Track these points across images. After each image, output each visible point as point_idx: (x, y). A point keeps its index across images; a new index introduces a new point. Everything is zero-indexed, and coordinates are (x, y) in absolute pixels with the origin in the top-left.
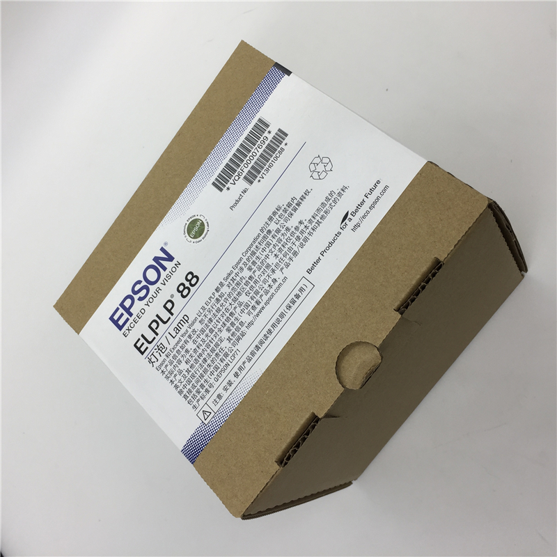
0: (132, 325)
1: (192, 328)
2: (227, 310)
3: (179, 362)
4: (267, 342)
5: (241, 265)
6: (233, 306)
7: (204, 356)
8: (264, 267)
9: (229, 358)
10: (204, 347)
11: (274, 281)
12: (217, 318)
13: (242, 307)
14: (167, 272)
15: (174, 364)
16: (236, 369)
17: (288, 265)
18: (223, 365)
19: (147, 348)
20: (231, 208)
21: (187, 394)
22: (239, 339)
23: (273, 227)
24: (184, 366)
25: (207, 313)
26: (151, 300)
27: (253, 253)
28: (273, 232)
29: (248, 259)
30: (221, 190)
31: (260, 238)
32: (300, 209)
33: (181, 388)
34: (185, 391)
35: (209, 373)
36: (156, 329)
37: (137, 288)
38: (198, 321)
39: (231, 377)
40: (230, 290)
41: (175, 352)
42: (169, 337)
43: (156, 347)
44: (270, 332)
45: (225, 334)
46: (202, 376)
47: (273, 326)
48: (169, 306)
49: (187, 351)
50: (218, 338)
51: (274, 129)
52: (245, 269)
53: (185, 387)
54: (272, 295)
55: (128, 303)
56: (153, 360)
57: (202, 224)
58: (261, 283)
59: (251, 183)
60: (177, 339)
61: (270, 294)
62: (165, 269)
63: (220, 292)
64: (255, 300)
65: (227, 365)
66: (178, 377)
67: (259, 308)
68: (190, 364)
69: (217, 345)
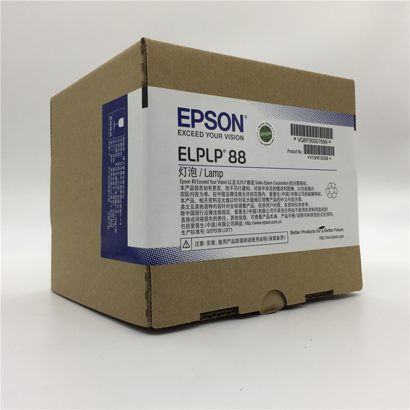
0: (188, 133)
1: (220, 185)
2: (244, 199)
3: (197, 195)
4: (248, 244)
5: (269, 186)
6: (248, 202)
7: (212, 210)
8: (277, 202)
9: (224, 228)
10: (217, 204)
11: (276, 216)
12: (236, 197)
13: (252, 209)
14: (233, 133)
15: (193, 191)
16: (222, 238)
17: (286, 217)
18: (218, 227)
19: (185, 160)
20: (289, 150)
21: (185, 219)
22: (237, 224)
23: (296, 188)
24: (197, 199)
25: (233, 187)
26: (212, 135)
27: (278, 189)
28: (293, 191)
29: (274, 188)
30: (292, 134)
31: (286, 186)
32: (311, 197)
33: (185, 211)
34: (186, 216)
35: (207, 222)
36: (201, 156)
37: (210, 116)
38: (225, 185)
39: (217, 240)
40: (254, 192)
41: (199, 185)
42: (203, 171)
43: (191, 167)
44: (253, 239)
45: (232, 211)
46: (202, 219)
47: (257, 238)
48: (219, 154)
49: (206, 193)
50: (227, 209)
51: (332, 143)
52: (269, 191)
53: (188, 213)
54: (269, 223)
55: (197, 116)
56: (183, 172)
57: (271, 136)
58: (269, 209)
59: (305, 153)
60: (206, 179)
61: (268, 220)
62: (234, 130)
63: (248, 186)
64: (260, 214)
65: (220, 230)
66: (188, 203)
67: (259, 220)
68: (201, 204)
69: (224, 212)
